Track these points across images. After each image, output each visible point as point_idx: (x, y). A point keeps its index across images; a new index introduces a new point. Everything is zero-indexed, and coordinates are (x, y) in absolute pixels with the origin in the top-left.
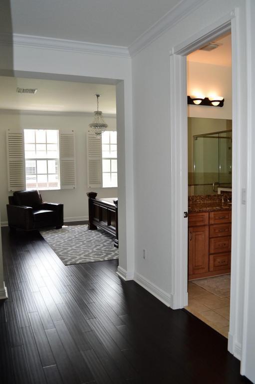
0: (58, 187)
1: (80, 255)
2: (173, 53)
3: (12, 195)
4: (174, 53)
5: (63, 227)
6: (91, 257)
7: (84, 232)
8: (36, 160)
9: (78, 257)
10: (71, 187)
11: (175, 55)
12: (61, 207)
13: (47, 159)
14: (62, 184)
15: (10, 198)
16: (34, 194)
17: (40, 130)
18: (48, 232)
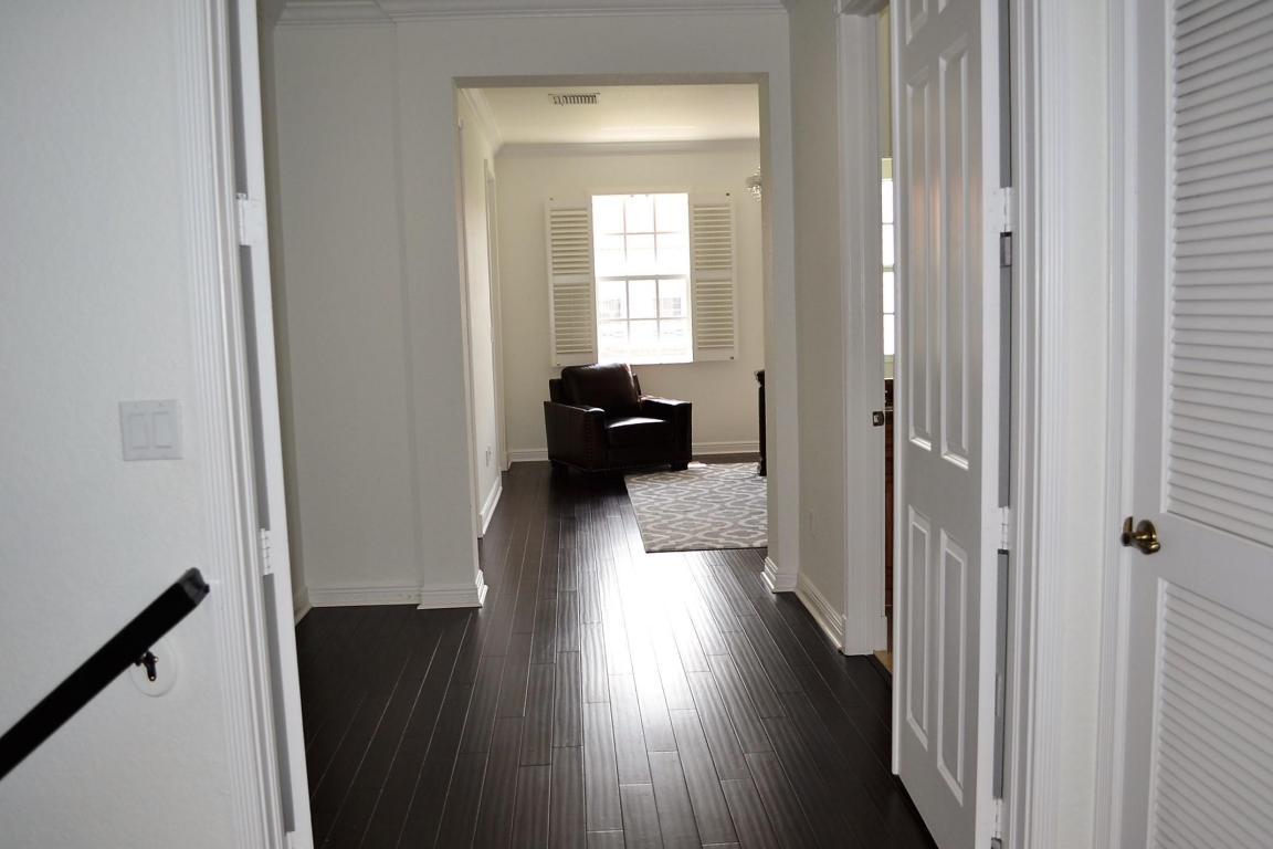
0: (687, 357)
1: (696, 532)
2: (839, 11)
3: (558, 376)
4: (842, 12)
5: (690, 465)
6: (721, 537)
7: (743, 480)
8: (627, 279)
9: (689, 536)
10: (724, 355)
11: (843, 16)
12: (685, 410)
13: (657, 278)
14: (699, 345)
15: (552, 382)
16: (618, 373)
17: (637, 196)
18: (645, 476)
